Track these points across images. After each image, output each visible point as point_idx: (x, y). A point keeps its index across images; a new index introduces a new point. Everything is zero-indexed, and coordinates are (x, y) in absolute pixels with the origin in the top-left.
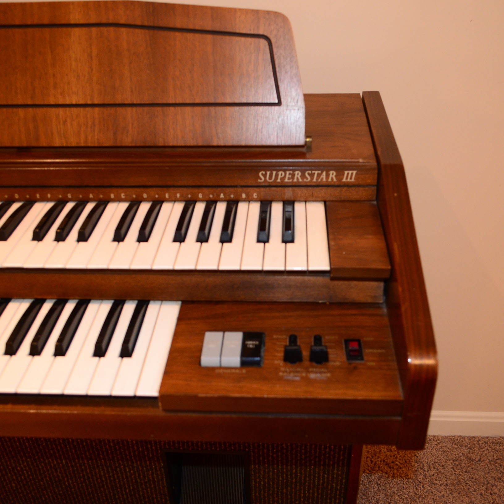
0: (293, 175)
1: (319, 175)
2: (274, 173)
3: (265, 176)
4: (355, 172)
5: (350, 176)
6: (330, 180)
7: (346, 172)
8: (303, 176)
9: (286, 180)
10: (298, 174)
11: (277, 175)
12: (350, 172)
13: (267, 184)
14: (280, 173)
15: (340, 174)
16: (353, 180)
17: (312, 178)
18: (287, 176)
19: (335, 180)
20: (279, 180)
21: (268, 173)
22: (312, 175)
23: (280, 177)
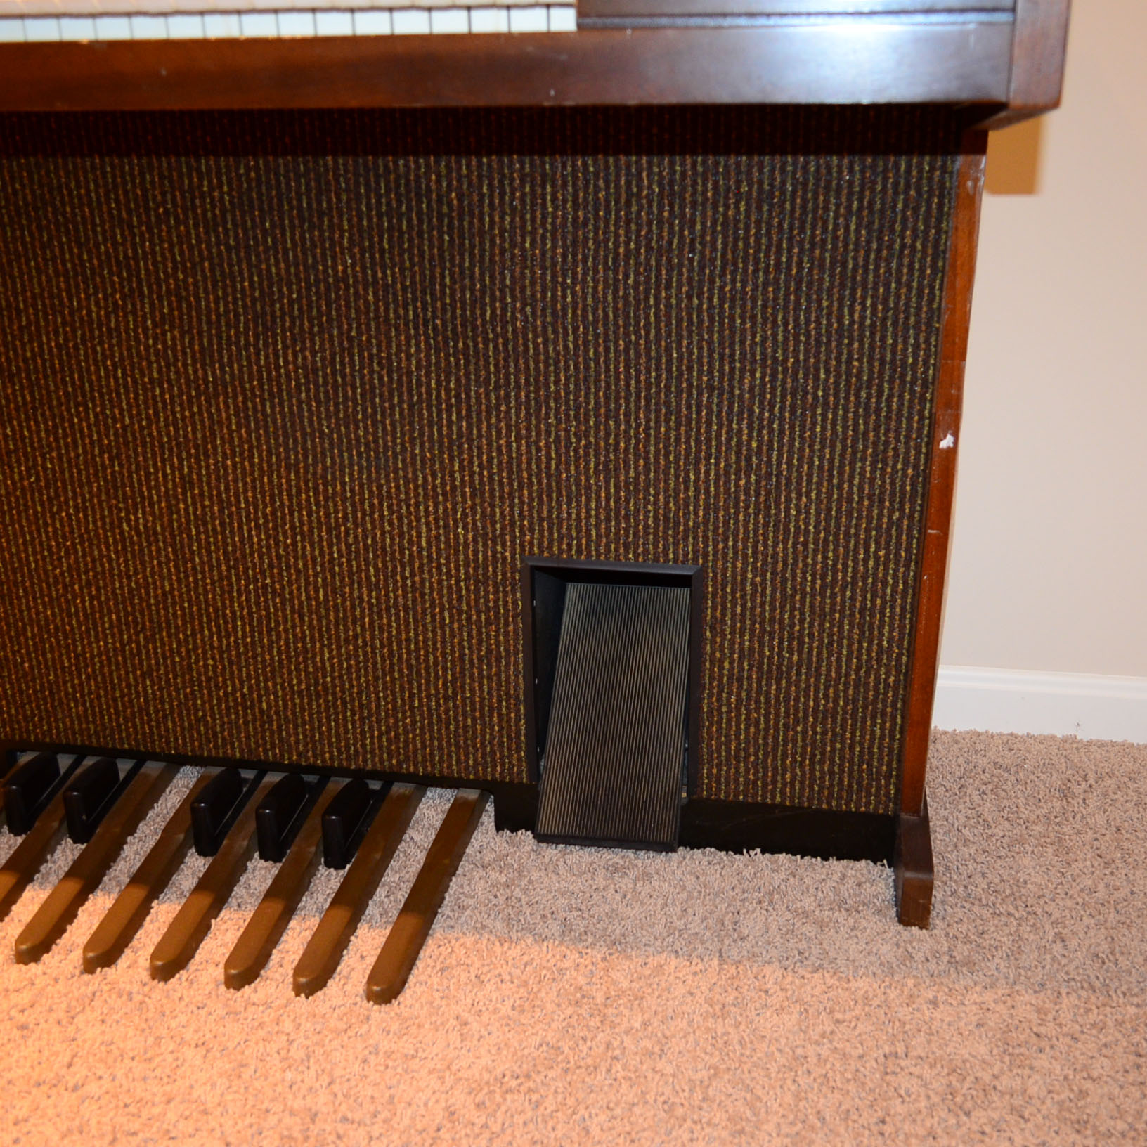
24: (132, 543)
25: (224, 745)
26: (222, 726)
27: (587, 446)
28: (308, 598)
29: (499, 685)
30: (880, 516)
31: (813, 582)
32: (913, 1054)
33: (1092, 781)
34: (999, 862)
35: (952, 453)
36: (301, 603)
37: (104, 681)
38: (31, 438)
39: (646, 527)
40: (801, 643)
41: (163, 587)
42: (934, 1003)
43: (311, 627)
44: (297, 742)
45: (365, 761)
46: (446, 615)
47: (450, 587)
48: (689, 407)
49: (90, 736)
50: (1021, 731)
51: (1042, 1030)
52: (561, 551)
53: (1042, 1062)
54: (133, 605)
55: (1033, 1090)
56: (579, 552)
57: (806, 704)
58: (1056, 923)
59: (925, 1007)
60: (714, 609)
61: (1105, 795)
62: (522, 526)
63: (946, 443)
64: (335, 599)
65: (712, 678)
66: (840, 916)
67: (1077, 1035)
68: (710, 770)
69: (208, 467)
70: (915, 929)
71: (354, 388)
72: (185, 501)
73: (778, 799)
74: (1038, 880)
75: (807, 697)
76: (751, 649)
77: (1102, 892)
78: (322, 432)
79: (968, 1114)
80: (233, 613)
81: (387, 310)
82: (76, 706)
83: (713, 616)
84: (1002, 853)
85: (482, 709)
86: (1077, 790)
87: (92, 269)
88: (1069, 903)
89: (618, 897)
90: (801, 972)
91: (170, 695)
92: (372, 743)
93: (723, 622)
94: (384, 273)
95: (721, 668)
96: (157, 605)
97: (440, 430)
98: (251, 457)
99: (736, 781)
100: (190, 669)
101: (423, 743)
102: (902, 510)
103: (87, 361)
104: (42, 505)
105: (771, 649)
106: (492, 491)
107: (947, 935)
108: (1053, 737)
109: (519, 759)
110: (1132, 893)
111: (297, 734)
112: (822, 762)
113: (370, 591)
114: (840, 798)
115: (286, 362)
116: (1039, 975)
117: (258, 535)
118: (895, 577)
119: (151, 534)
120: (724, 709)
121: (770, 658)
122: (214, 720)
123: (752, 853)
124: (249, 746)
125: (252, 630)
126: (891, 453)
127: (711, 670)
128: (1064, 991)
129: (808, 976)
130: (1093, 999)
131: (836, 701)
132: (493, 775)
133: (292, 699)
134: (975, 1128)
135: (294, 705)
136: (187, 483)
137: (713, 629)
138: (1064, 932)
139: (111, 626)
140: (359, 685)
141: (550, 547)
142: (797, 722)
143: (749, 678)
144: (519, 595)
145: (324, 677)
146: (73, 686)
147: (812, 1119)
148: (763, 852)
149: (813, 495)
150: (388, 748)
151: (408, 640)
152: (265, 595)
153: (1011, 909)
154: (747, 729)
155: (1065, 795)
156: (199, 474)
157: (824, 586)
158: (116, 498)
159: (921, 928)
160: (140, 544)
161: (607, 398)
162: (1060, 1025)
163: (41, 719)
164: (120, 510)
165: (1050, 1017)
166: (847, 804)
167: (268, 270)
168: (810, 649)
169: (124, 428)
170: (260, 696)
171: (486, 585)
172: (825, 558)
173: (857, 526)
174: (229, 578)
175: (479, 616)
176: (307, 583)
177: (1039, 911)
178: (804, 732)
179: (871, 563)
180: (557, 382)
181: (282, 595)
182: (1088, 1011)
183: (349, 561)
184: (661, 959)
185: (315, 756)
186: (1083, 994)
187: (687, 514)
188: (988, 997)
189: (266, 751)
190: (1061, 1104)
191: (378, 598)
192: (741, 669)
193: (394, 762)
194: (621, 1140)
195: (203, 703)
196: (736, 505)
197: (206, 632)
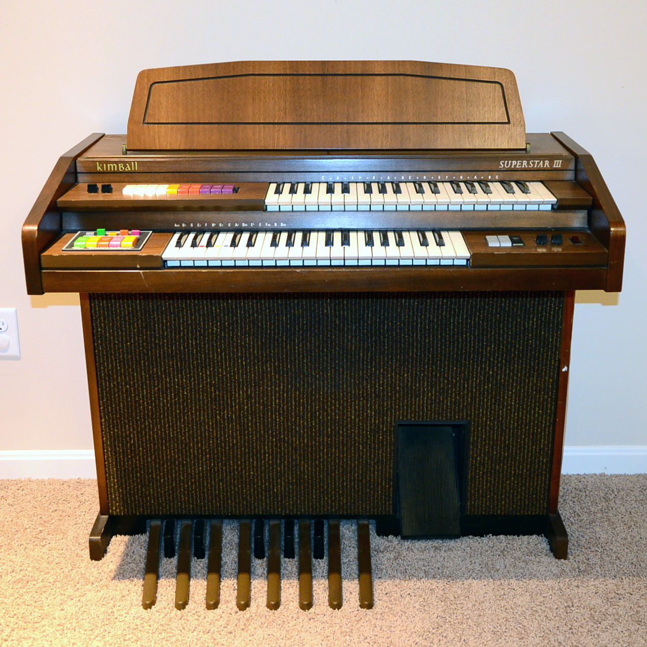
0: (522, 163)
1: (538, 163)
2: (510, 162)
3: (504, 164)
4: (561, 161)
5: (558, 164)
6: (545, 166)
7: (555, 161)
8: (528, 164)
9: (518, 167)
10: (525, 163)
11: (511, 163)
12: (558, 161)
13: (505, 169)
14: (513, 162)
15: (551, 163)
16: (560, 166)
17: (534, 166)
18: (518, 164)
19: (548, 166)
20: (513, 167)
21: (506, 162)
22: (534, 163)
23: (513, 164)
24: (221, 424)
25: (255, 509)
26: (254, 501)
27: (424, 375)
28: (300, 443)
29: (382, 473)
30: (540, 397)
31: (514, 424)
32: (575, 605)
33: (616, 493)
34: (588, 531)
35: (567, 373)
36: (296, 445)
37: (200, 485)
38: (178, 382)
39: (447, 406)
40: (509, 449)
41: (233, 441)
42: (578, 587)
43: (300, 455)
44: (289, 504)
45: (320, 510)
46: (361, 446)
47: (363, 434)
48: (465, 360)
49: (189, 510)
50: (582, 473)
51: (619, 592)
52: (411, 417)
53: (621, 603)
54: (217, 450)
55: (621, 613)
56: (419, 417)
57: (511, 473)
58: (615, 552)
59: (575, 588)
60: (474, 437)
61: (622, 499)
62: (395, 408)
63: (565, 369)
64: (311, 442)
65: (472, 465)
66: (533, 558)
67: (632, 593)
68: (471, 503)
69: (259, 391)
70: (562, 560)
71: (327, 356)
72: (247, 405)
73: (499, 512)
74: (604, 536)
75: (511, 469)
76: (489, 451)
77: (629, 539)
78: (312, 375)
79: (600, 623)
80: (265, 451)
81: (344, 326)
82: (184, 497)
83: (474, 440)
84: (588, 527)
85: (374, 484)
86: (611, 497)
87: (216, 313)
88: (618, 544)
89: (442, 559)
90: (524, 581)
91: (231, 488)
92: (324, 503)
93: (477, 442)
94: (344, 312)
95: (476, 460)
96: (229, 450)
97: (363, 372)
98: (279, 386)
99: (482, 506)
100: (242, 477)
101: (347, 501)
102: (548, 394)
103: (209, 350)
104: (180, 410)
105: (497, 451)
106: (383, 395)
107: (575, 561)
108: (595, 474)
109: (389, 505)
110: (641, 538)
111: (289, 501)
112: (517, 496)
113: (328, 438)
114: (524, 510)
115: (299, 348)
116: (613, 573)
117: (279, 418)
118: (546, 420)
119: (230, 420)
120: (477, 477)
121: (496, 455)
122: (251, 497)
123: (488, 536)
124: (266, 508)
125: (272, 458)
126: (543, 373)
127: (472, 461)
128: (624, 577)
129: (527, 582)
130: (635, 579)
131: (522, 470)
132: (378, 512)
133: (288, 486)
134: (604, 627)
135: (289, 489)
136: (249, 397)
137: (473, 445)
138: (619, 555)
139: (206, 460)
140: (320, 478)
141: (407, 416)
142: (507, 480)
143: (488, 463)
144: (393, 436)
145: (304, 475)
146: (184, 488)
147: (547, 631)
148: (493, 536)
149: (514, 391)
150: (331, 504)
151: (343, 457)
152: (280, 442)
153: (597, 549)
154: (486, 485)
155: (607, 500)
156: (255, 394)
157: (518, 425)
158: (215, 405)
159: (565, 559)
160: (224, 424)
161: (433, 357)
162: (625, 590)
163: (166, 504)
164: (217, 410)
165: (621, 587)
166: (527, 512)
167: (294, 312)
168: (512, 451)
169: (223, 376)
170: (273, 486)
171: (378, 433)
172: (518, 414)
173: (531, 401)
174: (264, 436)
175: (375, 445)
176: (300, 437)
177: (608, 549)
178: (510, 484)
179: (536, 415)
180: (413, 352)
181: (288, 442)
182: (634, 584)
183: (319, 426)
184: (470, 581)
185: (297, 511)
186: (631, 578)
187: (463, 401)
188: (597, 582)
189: (274, 510)
190: (631, 616)
191: (331, 441)
192: (484, 460)
193: (333, 510)
194: (481, 645)
195: (246, 492)
196: (483, 396)
197: (251, 460)
